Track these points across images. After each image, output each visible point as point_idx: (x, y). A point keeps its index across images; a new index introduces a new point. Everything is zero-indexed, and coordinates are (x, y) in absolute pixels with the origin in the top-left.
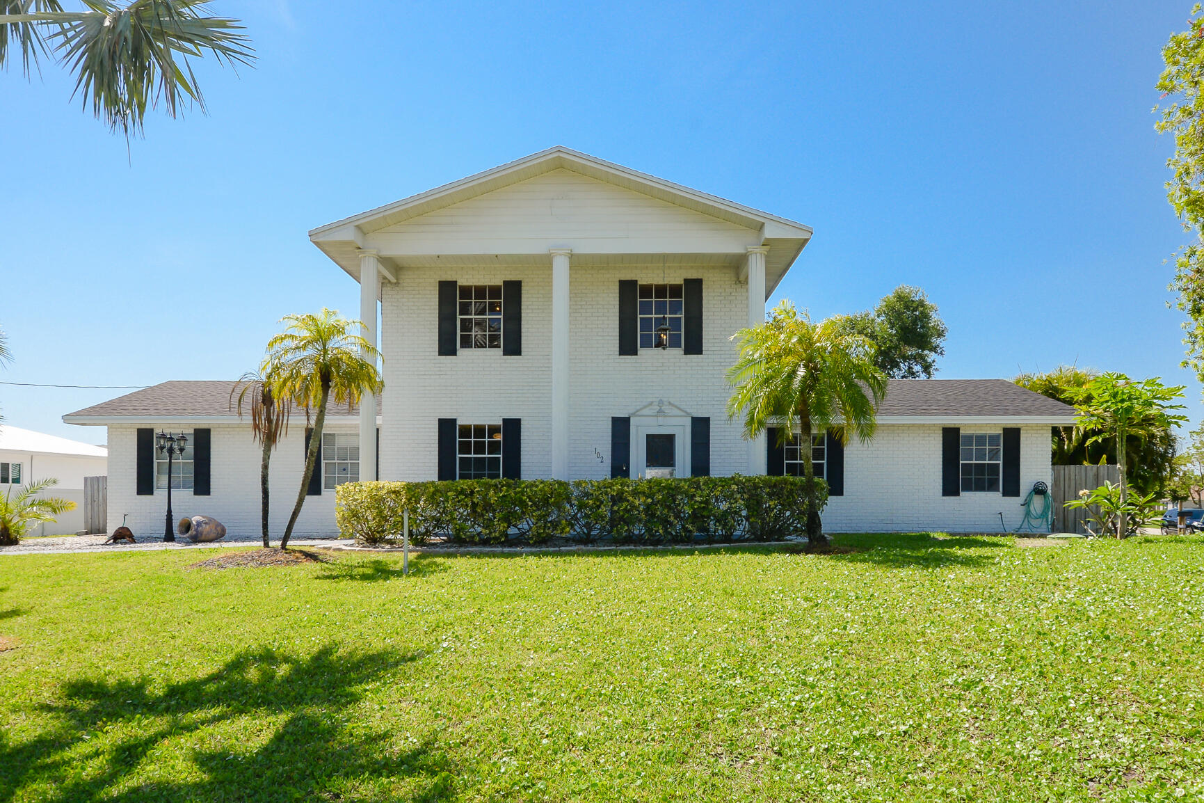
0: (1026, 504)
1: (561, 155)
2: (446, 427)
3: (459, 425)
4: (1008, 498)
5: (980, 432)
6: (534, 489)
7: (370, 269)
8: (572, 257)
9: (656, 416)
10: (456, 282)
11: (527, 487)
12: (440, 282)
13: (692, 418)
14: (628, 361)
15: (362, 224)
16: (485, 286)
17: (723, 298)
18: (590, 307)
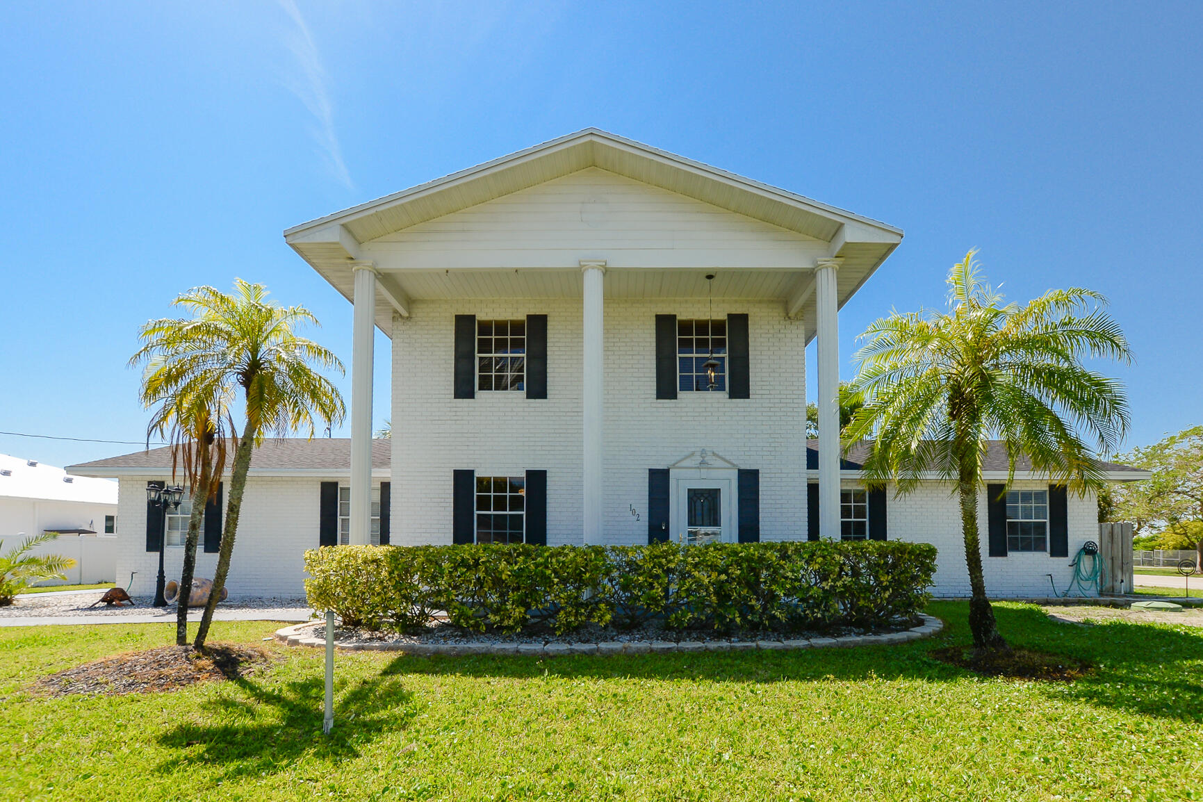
0: (1076, 564)
1: (595, 139)
2: (463, 479)
3: (477, 478)
4: (1055, 559)
5: (1026, 489)
6: (561, 559)
7: (364, 286)
8: (607, 272)
9: (698, 468)
10: (474, 316)
11: (552, 556)
12: (456, 316)
13: (739, 470)
14: (667, 405)
15: (348, 222)
16: (507, 321)
17: (771, 335)
18: (624, 344)
